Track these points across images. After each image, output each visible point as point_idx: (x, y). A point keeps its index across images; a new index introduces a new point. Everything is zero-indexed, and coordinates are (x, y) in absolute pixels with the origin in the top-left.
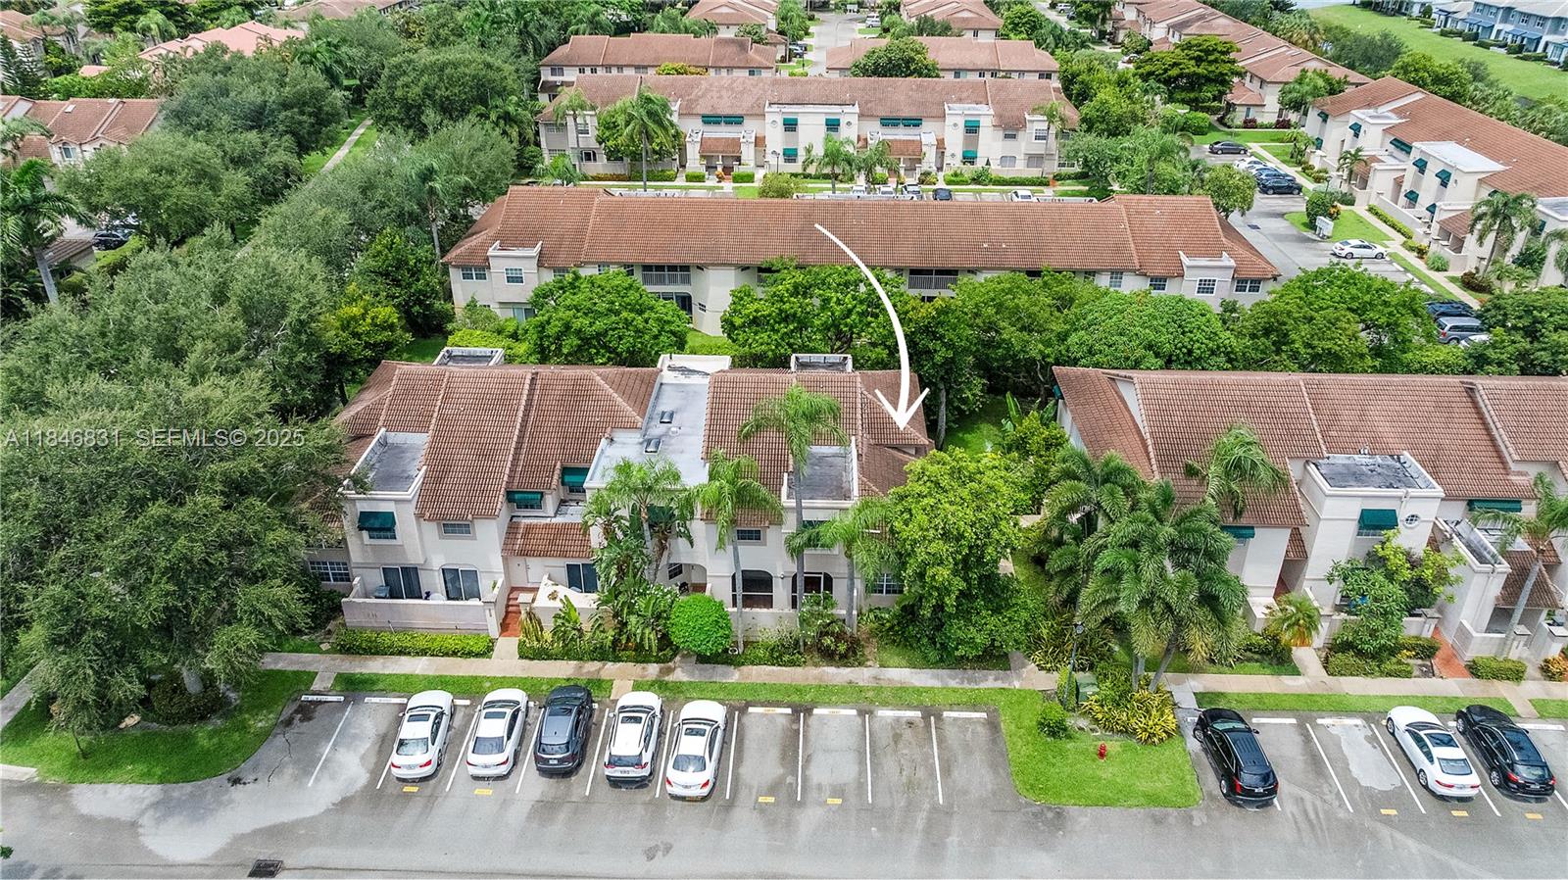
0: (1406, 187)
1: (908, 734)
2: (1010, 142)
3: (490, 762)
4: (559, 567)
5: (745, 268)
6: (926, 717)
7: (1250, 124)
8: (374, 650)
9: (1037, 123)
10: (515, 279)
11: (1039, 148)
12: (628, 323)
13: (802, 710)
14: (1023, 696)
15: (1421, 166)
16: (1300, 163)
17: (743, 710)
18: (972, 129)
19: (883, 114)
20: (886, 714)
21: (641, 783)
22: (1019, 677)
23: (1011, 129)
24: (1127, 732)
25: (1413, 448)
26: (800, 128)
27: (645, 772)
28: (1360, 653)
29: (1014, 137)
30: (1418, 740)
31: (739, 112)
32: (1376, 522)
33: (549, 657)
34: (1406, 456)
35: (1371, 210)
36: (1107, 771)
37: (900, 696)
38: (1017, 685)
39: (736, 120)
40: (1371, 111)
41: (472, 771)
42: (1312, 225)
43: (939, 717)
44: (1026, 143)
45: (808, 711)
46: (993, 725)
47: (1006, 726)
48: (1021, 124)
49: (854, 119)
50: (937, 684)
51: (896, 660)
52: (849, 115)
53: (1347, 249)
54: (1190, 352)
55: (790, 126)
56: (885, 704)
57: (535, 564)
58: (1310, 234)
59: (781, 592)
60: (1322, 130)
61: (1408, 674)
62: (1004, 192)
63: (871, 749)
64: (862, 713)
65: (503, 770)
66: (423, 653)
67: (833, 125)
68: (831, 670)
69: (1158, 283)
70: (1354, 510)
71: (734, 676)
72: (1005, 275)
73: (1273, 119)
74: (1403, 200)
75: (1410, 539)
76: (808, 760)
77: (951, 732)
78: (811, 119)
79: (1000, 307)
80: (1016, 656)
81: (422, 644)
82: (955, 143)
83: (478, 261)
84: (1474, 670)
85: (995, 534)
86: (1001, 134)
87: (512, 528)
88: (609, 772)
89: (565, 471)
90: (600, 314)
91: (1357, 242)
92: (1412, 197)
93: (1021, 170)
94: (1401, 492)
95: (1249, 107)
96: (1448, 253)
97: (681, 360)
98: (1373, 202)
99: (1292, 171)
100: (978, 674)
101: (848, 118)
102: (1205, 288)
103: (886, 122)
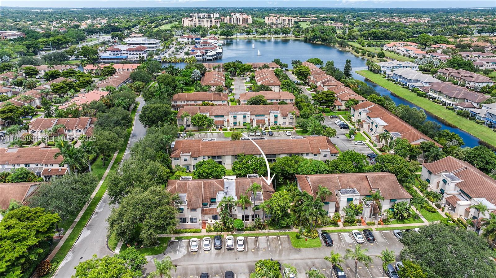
0: (370, 127)
1: (275, 240)
2: (284, 119)
3: (207, 248)
4: (211, 216)
5: (233, 156)
6: (277, 237)
7: (339, 110)
8: (181, 233)
9: (290, 115)
10: (186, 160)
11: (291, 120)
12: (215, 170)
13: (257, 237)
14: (293, 233)
15: (372, 123)
16: (350, 120)
17: (247, 238)
18: (276, 117)
19: (256, 114)
20: (271, 237)
21: (232, 249)
22: (292, 230)
23: (285, 116)
24: (310, 237)
25: (356, 187)
26: (237, 118)
27: (233, 247)
28: (348, 222)
29: (285, 118)
30: (356, 235)
31: (223, 115)
32: (350, 200)
33: (212, 232)
34: (355, 189)
35: (363, 132)
36: (307, 243)
37: (273, 234)
38: (292, 231)
39: (222, 116)
40: (364, 109)
41: (205, 249)
42: (350, 137)
43: (279, 237)
44: (288, 120)
45: (258, 237)
46: (288, 237)
47: (290, 237)
48: (287, 115)
49: (249, 116)
50: (279, 232)
51: (271, 228)
52: (248, 114)
53: (357, 143)
54: (320, 171)
55: (235, 117)
56: (270, 235)
57: (206, 216)
58: (350, 139)
59: (250, 219)
60: (354, 113)
61: (357, 226)
62: (284, 131)
63: (269, 242)
64: (267, 237)
65: (210, 249)
66: (189, 232)
67: (245, 117)
68: (261, 231)
69: (316, 155)
70: (346, 198)
71: (244, 233)
72: (285, 156)
73: (345, 108)
74: (370, 130)
75: (356, 202)
76: (259, 244)
77: (282, 239)
78: (240, 116)
79: (285, 164)
80: (291, 227)
81: (189, 231)
82: (272, 120)
83: (178, 157)
84: (367, 224)
85: (287, 205)
86: (282, 118)
87: (202, 210)
88: (227, 248)
89: (211, 199)
90: (210, 169)
91: (359, 141)
92: (372, 130)
93: (287, 125)
94: (353, 195)
95: (339, 106)
96: (377, 143)
97: (226, 177)
98: (364, 131)
99: (348, 123)
100: (285, 230)
101: (248, 115)
102: (325, 156)
103: (256, 116)
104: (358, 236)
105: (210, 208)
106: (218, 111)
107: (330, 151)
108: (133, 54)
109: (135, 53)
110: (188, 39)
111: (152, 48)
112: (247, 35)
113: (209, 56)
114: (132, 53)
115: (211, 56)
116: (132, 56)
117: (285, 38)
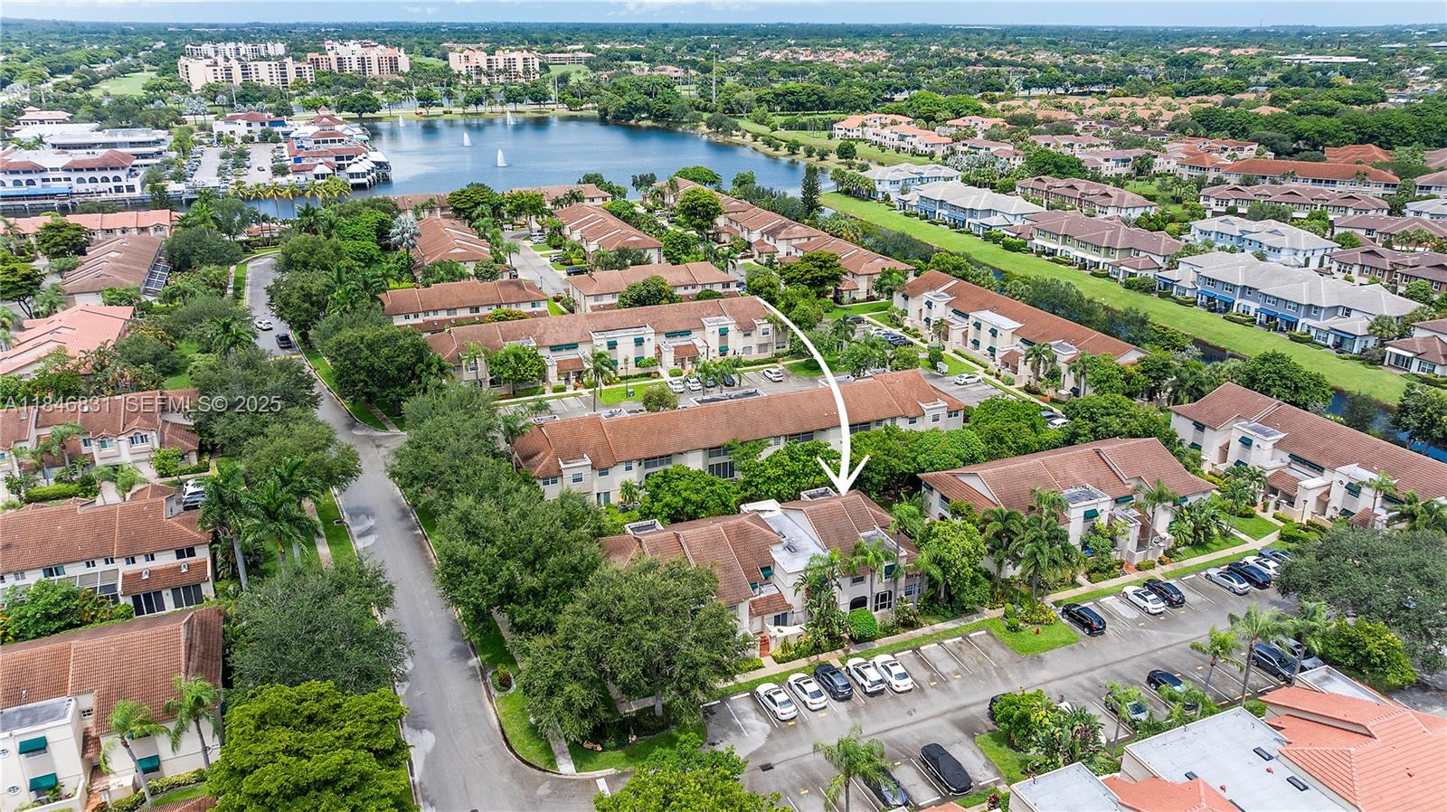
0: (971, 336)
1: (963, 646)
2: (747, 338)
4: (771, 618)
6: (964, 638)
7: (854, 301)
9: (763, 325)
10: (578, 479)
11: (764, 340)
13: (916, 650)
14: (992, 621)
15: (978, 326)
16: (901, 326)
18: (723, 333)
19: (667, 330)
20: (948, 642)
21: (882, 692)
22: (985, 615)
23: (747, 331)
24: (1041, 623)
25: (1089, 482)
26: (617, 347)
28: (1101, 571)
29: (749, 335)
30: (1139, 596)
31: (575, 341)
32: (1090, 515)
33: (794, 659)
34: (1088, 486)
35: (955, 352)
36: (1042, 637)
37: (948, 634)
38: (986, 618)
39: (574, 346)
40: (933, 292)
41: (814, 707)
42: (934, 367)
43: (969, 637)
44: (757, 338)
45: (918, 649)
46: (989, 634)
47: (993, 630)
48: (753, 327)
49: (652, 336)
50: (955, 626)
51: (934, 621)
52: (648, 333)
53: (964, 380)
55: (612, 346)
56: (944, 638)
58: (935, 372)
60: (906, 305)
61: (1119, 576)
62: (755, 370)
63: (954, 655)
64: (939, 644)
65: (826, 703)
67: (639, 342)
68: (912, 632)
69: (913, 421)
70: (1081, 513)
71: (881, 644)
73: (864, 296)
74: (970, 344)
75: (1102, 521)
76: (935, 666)
77: (978, 641)
78: (625, 340)
80: (977, 608)
82: (714, 342)
83: (555, 473)
84: (1139, 568)
86: (742, 334)
87: (750, 604)
89: (763, 569)
91: (966, 375)
92: (976, 343)
93: (755, 355)
94: (1096, 501)
95: (850, 290)
96: (1012, 375)
97: (751, 507)
98: (956, 348)
99: (897, 332)
100: (969, 618)
101: (649, 336)
102: (936, 419)
103: (668, 335)
104: (1149, 598)
105: (762, 595)
106: (557, 332)
107: (946, 404)
108: (93, 180)
109: (98, 175)
110: (249, 125)
111: (144, 156)
112: (422, 106)
113: (358, 175)
114: (87, 175)
115: (364, 175)
116: (90, 187)
117: (540, 112)
